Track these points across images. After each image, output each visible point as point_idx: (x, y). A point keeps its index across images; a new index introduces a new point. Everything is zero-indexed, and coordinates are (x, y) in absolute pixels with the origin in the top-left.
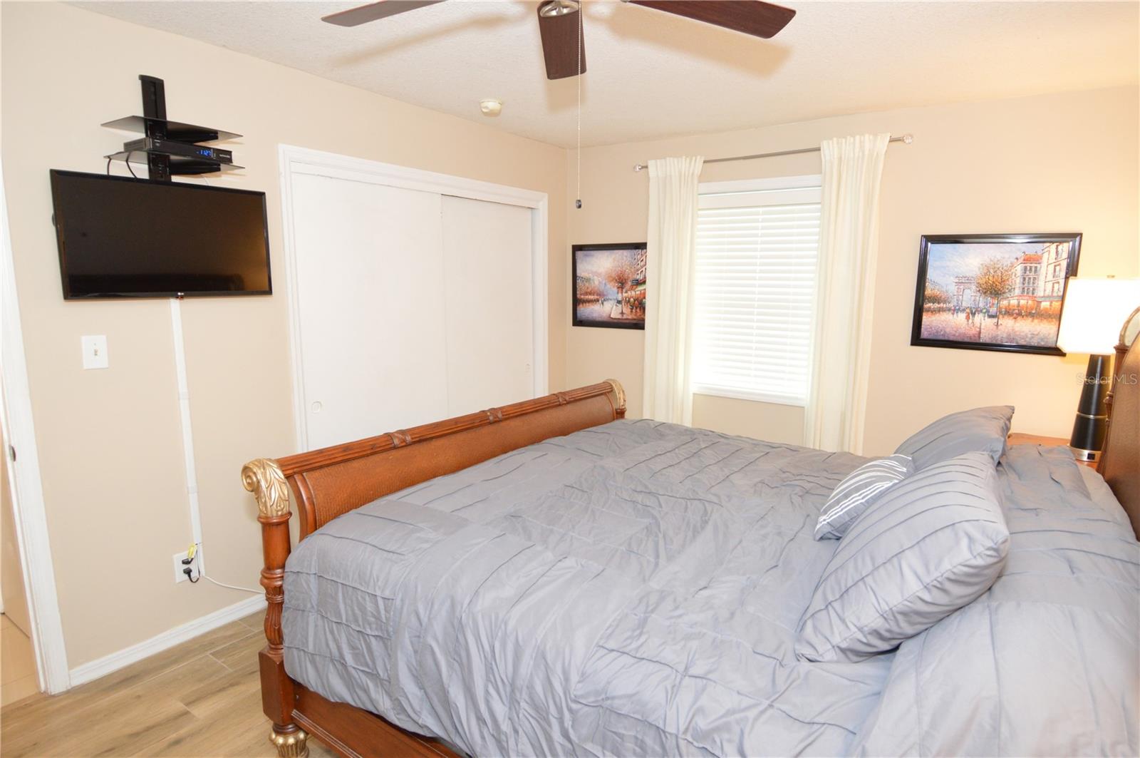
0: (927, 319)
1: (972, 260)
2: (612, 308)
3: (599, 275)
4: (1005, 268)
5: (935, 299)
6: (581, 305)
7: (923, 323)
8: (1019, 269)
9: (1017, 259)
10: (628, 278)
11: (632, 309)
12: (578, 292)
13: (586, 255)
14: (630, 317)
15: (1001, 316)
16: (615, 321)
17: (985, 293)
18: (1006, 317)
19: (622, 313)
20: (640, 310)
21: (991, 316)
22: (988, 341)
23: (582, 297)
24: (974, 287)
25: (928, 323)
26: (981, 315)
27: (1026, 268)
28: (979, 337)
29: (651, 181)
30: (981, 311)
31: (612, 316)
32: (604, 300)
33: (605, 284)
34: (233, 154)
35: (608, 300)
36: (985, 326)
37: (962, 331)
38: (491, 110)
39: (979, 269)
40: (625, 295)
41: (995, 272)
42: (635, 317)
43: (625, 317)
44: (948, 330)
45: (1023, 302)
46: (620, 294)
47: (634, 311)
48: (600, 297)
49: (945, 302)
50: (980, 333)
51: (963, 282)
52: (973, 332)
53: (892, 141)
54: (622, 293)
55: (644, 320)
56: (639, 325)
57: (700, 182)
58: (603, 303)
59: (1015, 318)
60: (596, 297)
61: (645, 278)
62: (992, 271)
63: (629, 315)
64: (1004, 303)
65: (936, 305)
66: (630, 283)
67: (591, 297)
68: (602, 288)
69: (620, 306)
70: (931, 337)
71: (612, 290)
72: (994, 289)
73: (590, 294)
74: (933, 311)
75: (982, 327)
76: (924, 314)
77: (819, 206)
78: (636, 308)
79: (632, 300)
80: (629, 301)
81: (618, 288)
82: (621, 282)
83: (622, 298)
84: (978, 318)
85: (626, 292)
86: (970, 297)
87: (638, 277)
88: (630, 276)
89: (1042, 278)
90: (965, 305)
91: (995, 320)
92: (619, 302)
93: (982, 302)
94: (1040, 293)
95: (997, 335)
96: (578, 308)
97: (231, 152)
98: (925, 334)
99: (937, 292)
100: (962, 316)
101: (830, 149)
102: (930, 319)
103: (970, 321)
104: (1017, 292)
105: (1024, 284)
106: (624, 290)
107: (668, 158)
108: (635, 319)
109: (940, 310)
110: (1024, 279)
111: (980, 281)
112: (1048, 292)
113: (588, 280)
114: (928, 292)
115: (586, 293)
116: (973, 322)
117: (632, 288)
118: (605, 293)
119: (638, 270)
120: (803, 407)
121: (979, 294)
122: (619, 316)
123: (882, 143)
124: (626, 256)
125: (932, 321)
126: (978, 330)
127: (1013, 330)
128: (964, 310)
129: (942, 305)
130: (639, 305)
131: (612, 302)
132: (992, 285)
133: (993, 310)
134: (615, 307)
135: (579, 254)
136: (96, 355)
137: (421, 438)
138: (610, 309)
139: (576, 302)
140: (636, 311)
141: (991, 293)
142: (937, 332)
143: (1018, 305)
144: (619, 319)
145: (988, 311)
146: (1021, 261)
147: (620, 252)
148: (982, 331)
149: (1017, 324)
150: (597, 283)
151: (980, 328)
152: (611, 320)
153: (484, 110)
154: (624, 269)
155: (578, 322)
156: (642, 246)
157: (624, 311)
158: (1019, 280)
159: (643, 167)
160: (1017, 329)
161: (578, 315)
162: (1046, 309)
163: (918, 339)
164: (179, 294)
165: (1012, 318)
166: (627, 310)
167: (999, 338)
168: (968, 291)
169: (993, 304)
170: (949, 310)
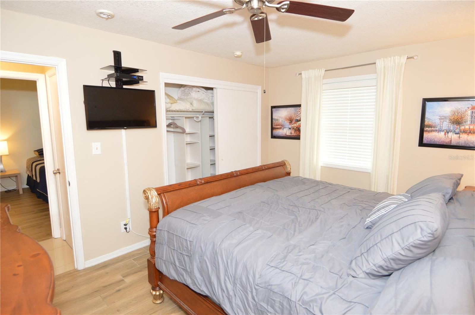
0: (425, 135)
1: (447, 109)
2: (287, 131)
3: (281, 118)
4: (463, 112)
5: (429, 126)
6: (274, 130)
7: (424, 137)
8: (469, 112)
9: (468, 108)
10: (294, 119)
11: (295, 131)
12: (273, 125)
13: (277, 110)
14: (294, 135)
15: (461, 133)
16: (288, 136)
17: (453, 123)
18: (463, 134)
19: (291, 133)
20: (298, 132)
21: (456, 134)
22: (455, 144)
23: (275, 127)
24: (448, 121)
25: (426, 137)
26: (451, 133)
27: (472, 112)
28: (451, 143)
29: (303, 79)
30: (452, 131)
31: (287, 134)
32: (284, 128)
33: (284, 121)
34: (144, 77)
35: (285, 128)
36: (454, 138)
37: (443, 140)
38: (238, 55)
39: (450, 112)
40: (292, 126)
41: (458, 114)
42: (296, 135)
43: (292, 134)
44: (436, 140)
45: (471, 127)
46: (290, 126)
47: (296, 132)
48: (282, 127)
49: (434, 127)
51: (443, 118)
52: (448, 140)
53: (408, 58)
54: (291, 125)
55: (300, 136)
56: (298, 138)
57: (323, 79)
58: (283, 129)
59: (468, 134)
60: (280, 127)
61: (300, 119)
62: (456, 113)
63: (294, 134)
65: (430, 129)
66: (294, 121)
67: (278, 127)
68: (283, 123)
69: (290, 130)
70: (428, 143)
71: (287, 124)
72: (457, 121)
73: (278, 125)
74: (429, 131)
75: (452, 138)
76: (424, 132)
77: (376, 87)
78: (297, 131)
79: (295, 128)
80: (294, 128)
81: (290, 123)
82: (291, 121)
83: (291, 127)
84: (450, 134)
85: (293, 125)
86: (446, 125)
87: (298, 118)
88: (294, 118)
90: (444, 128)
91: (459, 135)
92: (290, 129)
95: (460, 142)
96: (273, 131)
97: (143, 76)
98: (425, 141)
99: (430, 123)
100: (442, 134)
101: (380, 63)
102: (428, 135)
103: (446, 136)
104: (469, 122)
105: (472, 119)
106: (292, 124)
107: (310, 70)
108: (296, 136)
109: (432, 131)
110: (472, 117)
111: (451, 118)
113: (277, 120)
114: (426, 123)
115: (277, 125)
116: (448, 136)
117: (295, 123)
118: (284, 125)
119: (298, 115)
120: (370, 173)
121: (450, 124)
122: (290, 134)
123: (404, 59)
124: (293, 110)
125: (428, 136)
126: (450, 139)
127: (467, 140)
128: (443, 131)
129: (433, 129)
130: (298, 130)
131: (287, 129)
132: (456, 120)
133: (457, 131)
134: (288, 131)
135: (274, 110)
136: (97, 149)
137: (208, 181)
138: (286, 131)
139: (272, 129)
140: (297, 133)
141: (456, 123)
142: (431, 141)
143: (469, 128)
144: (290, 135)
145: (455, 131)
146: (470, 109)
147: (290, 108)
148: (452, 140)
149: (469, 137)
150: (281, 121)
151: (451, 139)
152: (286, 136)
153: (235, 55)
154: (292, 115)
155: (273, 137)
156: (299, 106)
157: (292, 132)
158: (469, 117)
159: (299, 74)
160: (469, 139)
161: (273, 134)
163: (422, 143)
164: (125, 128)
165: (466, 134)
166: (293, 132)
167: (460, 143)
168: (445, 122)
169: (457, 128)
170: (436, 131)
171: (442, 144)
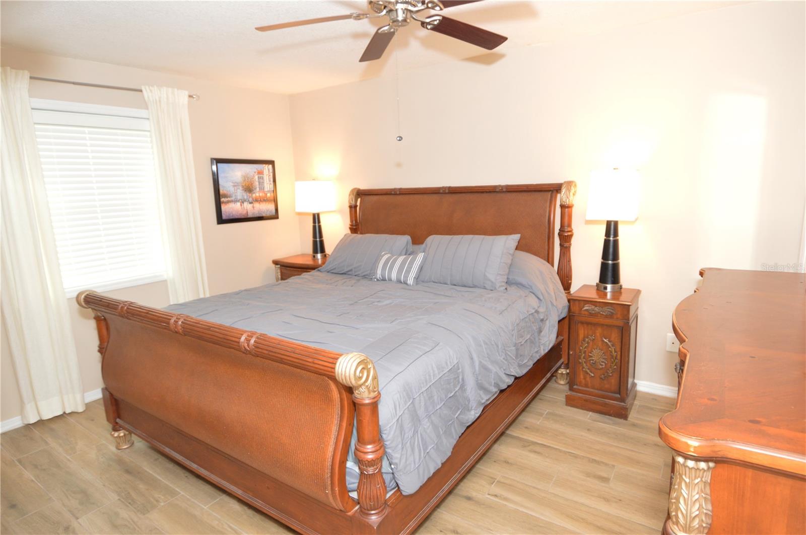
0: (224, 208)
1: (238, 173)
4: (251, 177)
5: (225, 196)
7: (221, 211)
8: (256, 177)
15: (254, 203)
17: (246, 191)
18: (256, 203)
21: (250, 203)
22: (251, 216)
24: (241, 188)
25: (224, 210)
26: (246, 203)
27: (259, 177)
28: (248, 215)
30: (246, 201)
36: (250, 209)
37: (240, 212)
39: (241, 177)
41: (248, 179)
44: (234, 213)
45: (261, 194)
49: (230, 197)
50: (247, 212)
51: (235, 185)
52: (245, 212)
59: (259, 203)
62: (246, 179)
64: (254, 195)
65: (226, 199)
70: (227, 218)
72: (249, 188)
74: (226, 203)
76: (221, 205)
84: (246, 204)
86: (240, 193)
89: (265, 181)
90: (238, 198)
91: (252, 205)
93: (246, 195)
94: (266, 190)
95: (254, 212)
98: (224, 217)
99: (225, 192)
100: (239, 204)
103: (242, 206)
104: (258, 189)
105: (259, 185)
109: (228, 202)
110: (259, 183)
111: (243, 185)
112: (269, 189)
114: (221, 192)
116: (244, 207)
120: (166, 281)
121: (243, 192)
123: (185, 97)
125: (226, 208)
128: (239, 201)
129: (228, 199)
132: (247, 186)
133: (251, 200)
141: (248, 190)
142: (230, 214)
145: (249, 200)
146: (256, 173)
149: (261, 206)
151: (247, 210)
158: (257, 183)
160: (261, 208)
162: (269, 197)
163: (221, 220)
167: (255, 214)
168: (238, 190)
169: (250, 197)
170: (232, 201)
171: (239, 217)
